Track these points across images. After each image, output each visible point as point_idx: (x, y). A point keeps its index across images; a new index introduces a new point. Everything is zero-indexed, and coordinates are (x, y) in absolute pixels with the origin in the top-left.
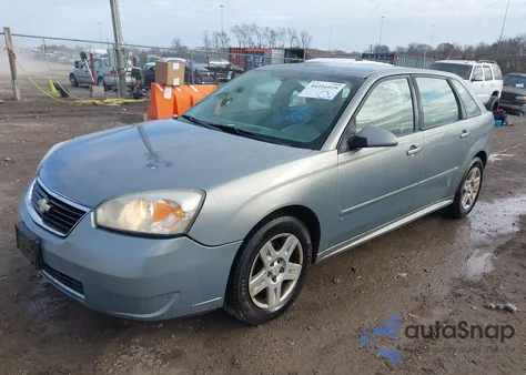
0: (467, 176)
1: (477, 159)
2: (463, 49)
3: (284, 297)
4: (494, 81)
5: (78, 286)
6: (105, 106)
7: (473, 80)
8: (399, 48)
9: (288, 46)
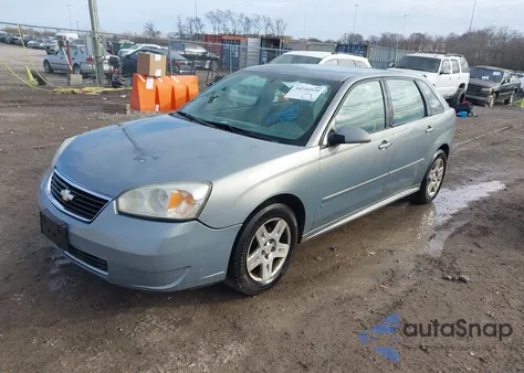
0: (432, 166)
1: (441, 151)
2: (434, 39)
3: (275, 272)
4: (461, 73)
5: (103, 265)
6: (84, 95)
7: (441, 73)
8: (373, 38)
9: (262, 33)
